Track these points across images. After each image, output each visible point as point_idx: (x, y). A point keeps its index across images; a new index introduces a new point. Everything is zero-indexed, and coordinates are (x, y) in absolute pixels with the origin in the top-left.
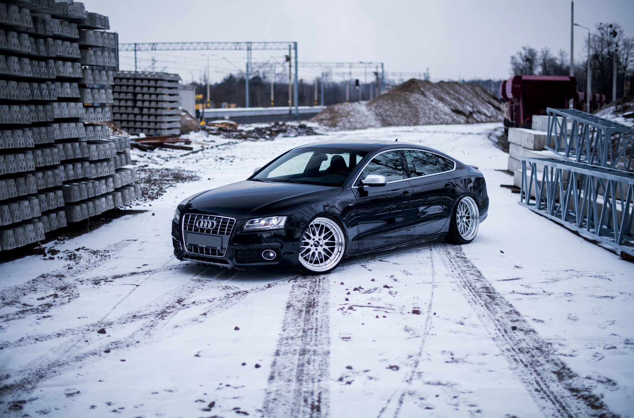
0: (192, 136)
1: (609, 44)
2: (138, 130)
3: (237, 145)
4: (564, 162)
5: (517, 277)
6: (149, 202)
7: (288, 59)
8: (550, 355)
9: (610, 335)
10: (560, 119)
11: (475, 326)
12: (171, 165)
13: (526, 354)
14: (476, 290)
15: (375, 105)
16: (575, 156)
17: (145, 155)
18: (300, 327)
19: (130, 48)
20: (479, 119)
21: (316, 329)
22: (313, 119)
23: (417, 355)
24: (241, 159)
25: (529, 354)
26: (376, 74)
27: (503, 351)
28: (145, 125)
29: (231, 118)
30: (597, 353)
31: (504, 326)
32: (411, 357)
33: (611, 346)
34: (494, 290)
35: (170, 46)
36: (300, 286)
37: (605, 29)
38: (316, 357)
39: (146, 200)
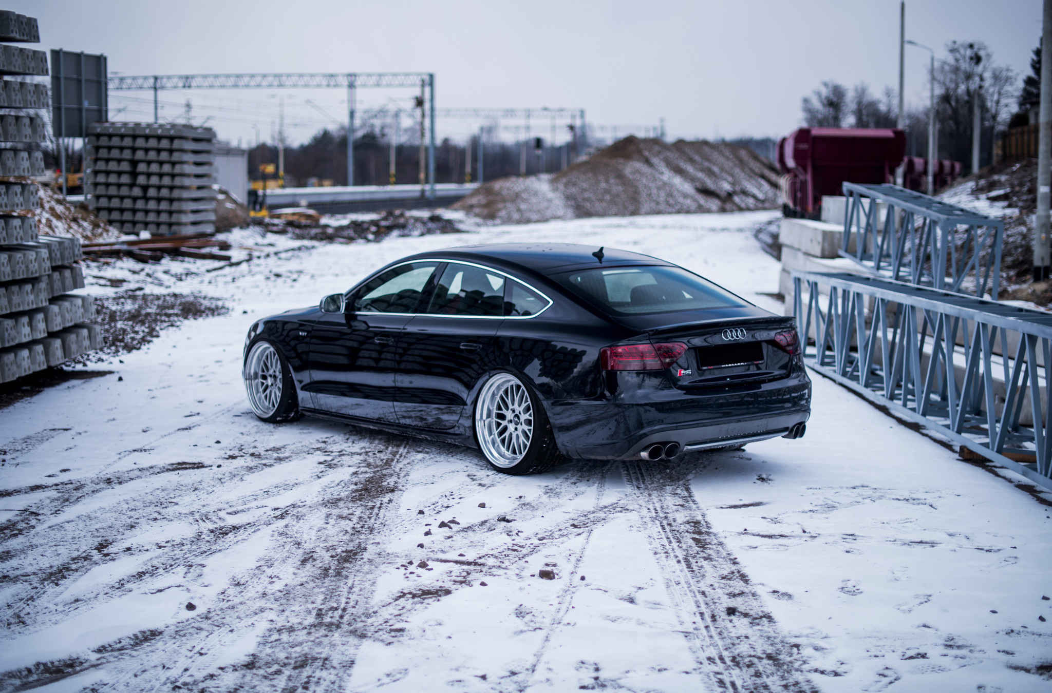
0: (236, 236)
1: (969, 77)
2: (139, 226)
3: (314, 251)
4: (868, 279)
5: (757, 501)
6: (124, 355)
7: (420, 102)
8: (793, 672)
9: (919, 627)
10: (866, 202)
11: (656, 605)
12: (185, 288)
13: (745, 669)
14: (674, 528)
15: (564, 180)
16: (891, 268)
17: (142, 270)
18: (314, 606)
19: (146, 85)
20: (743, 205)
21: (344, 610)
22: (457, 205)
23: (527, 669)
24: (313, 276)
25: (752, 671)
26: (572, 128)
27: (701, 663)
28: (152, 217)
29: (311, 206)
30: (887, 668)
31: (713, 607)
32: (513, 673)
33: (917, 651)
34: (708, 527)
35: (214, 80)
36: (341, 517)
37: (962, 51)
38: (324, 674)
39: (117, 351)
